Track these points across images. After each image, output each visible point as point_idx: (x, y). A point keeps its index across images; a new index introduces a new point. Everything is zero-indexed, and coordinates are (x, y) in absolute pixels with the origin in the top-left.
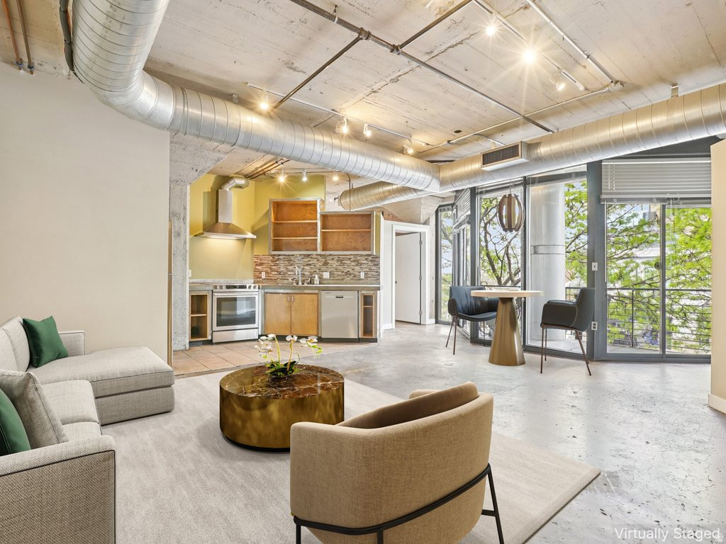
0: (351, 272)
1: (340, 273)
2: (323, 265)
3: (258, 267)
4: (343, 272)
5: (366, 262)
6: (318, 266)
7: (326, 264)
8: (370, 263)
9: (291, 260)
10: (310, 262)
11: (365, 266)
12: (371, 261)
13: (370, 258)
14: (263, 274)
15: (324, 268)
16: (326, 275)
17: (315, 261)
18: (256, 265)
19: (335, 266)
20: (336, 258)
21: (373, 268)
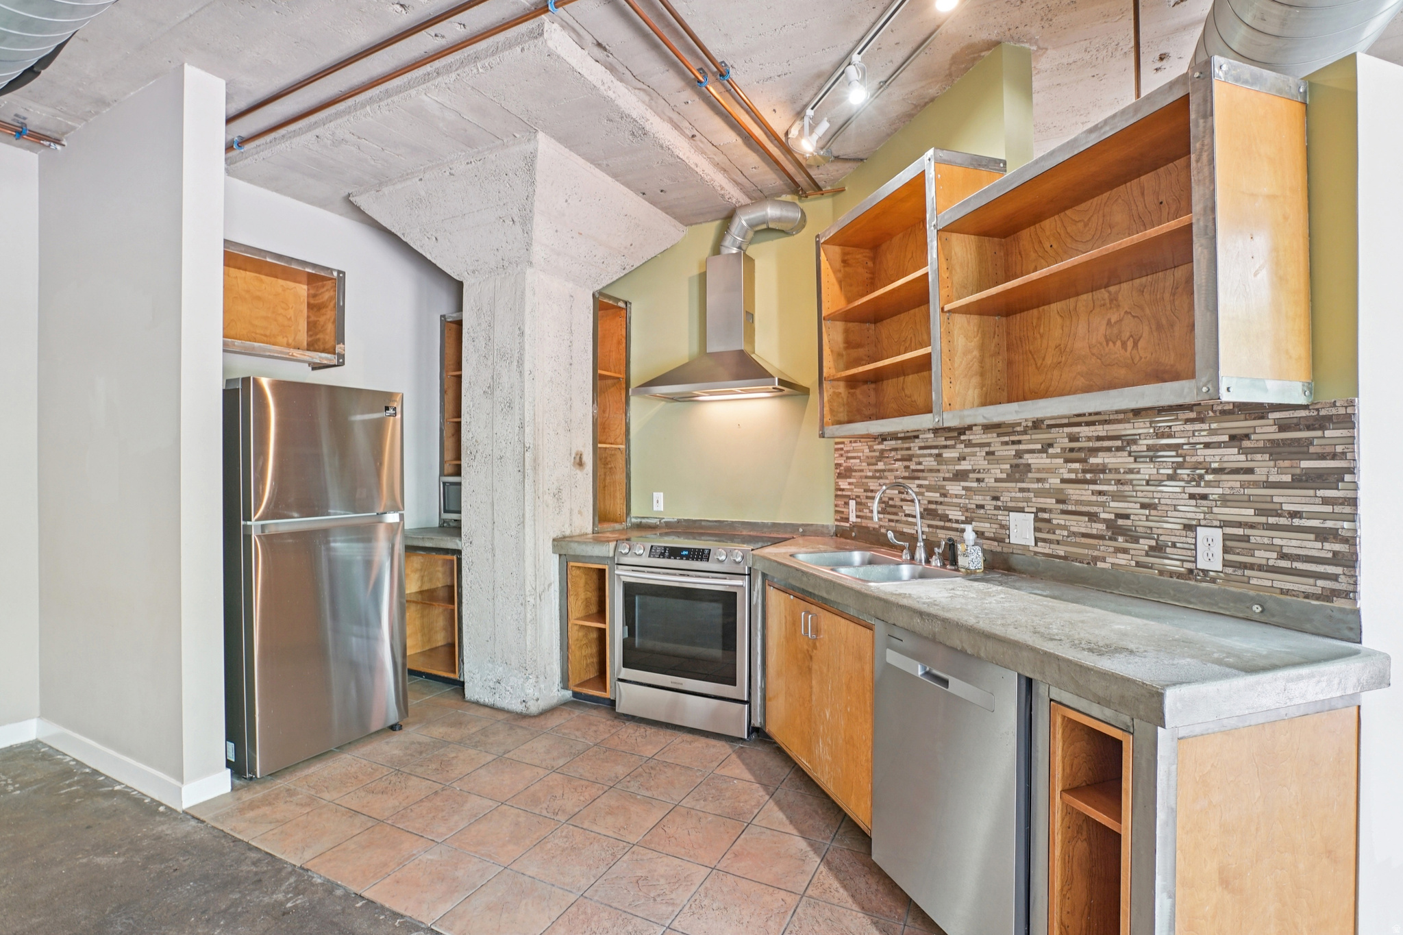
0: (1139, 519)
1: (1080, 525)
2: (1010, 478)
3: (844, 484)
4: (1093, 517)
5: (1232, 456)
6: (990, 481)
7: (1019, 471)
8: (1264, 467)
9: (909, 458)
10: (965, 466)
11: (1231, 483)
12: (1275, 450)
13: (1266, 430)
14: (852, 503)
15: (1010, 493)
16: (1021, 531)
17: (977, 460)
18: (840, 476)
19: (1054, 481)
20: (1061, 439)
21: (1290, 500)
